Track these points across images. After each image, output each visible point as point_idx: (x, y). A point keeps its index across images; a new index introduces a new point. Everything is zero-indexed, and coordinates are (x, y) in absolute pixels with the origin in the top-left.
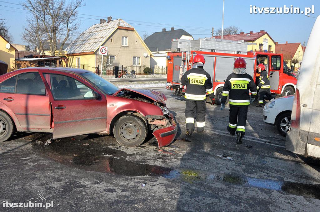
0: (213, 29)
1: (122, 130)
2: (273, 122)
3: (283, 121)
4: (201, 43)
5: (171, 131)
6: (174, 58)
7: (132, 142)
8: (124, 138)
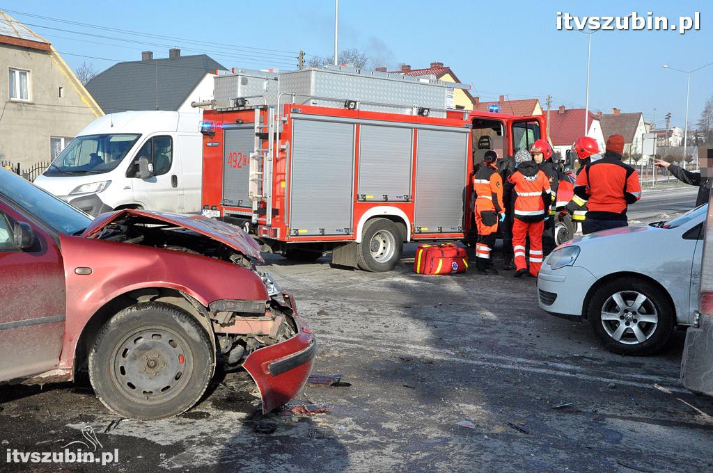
0: (302, 54)
1: (122, 362)
2: (578, 311)
3: (608, 304)
4: (313, 80)
5: (300, 352)
6: (226, 129)
7: (160, 399)
8: (128, 388)
